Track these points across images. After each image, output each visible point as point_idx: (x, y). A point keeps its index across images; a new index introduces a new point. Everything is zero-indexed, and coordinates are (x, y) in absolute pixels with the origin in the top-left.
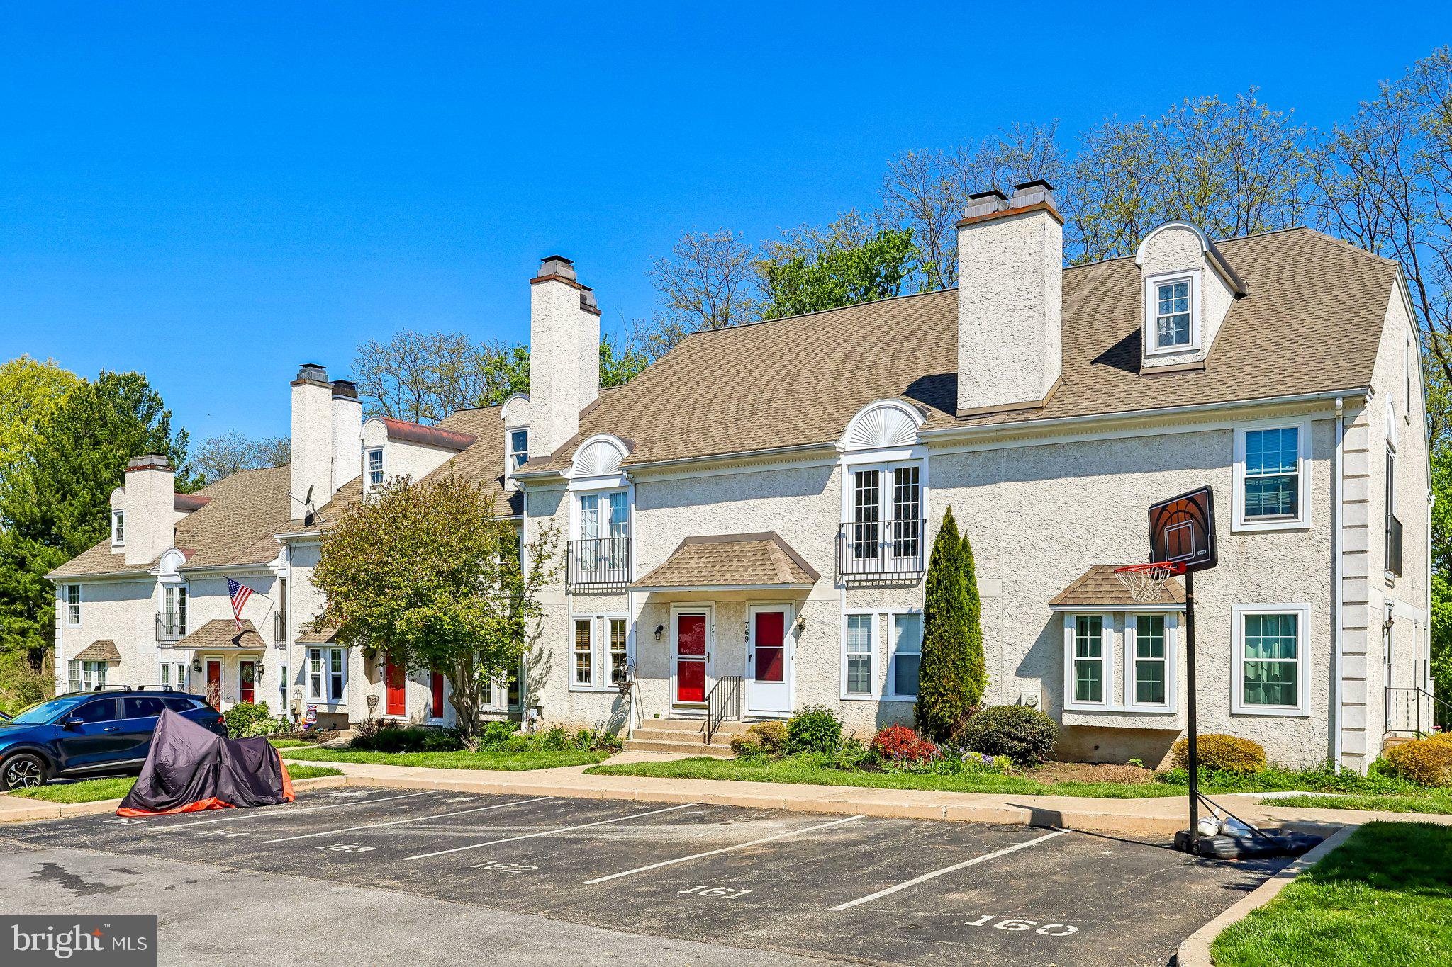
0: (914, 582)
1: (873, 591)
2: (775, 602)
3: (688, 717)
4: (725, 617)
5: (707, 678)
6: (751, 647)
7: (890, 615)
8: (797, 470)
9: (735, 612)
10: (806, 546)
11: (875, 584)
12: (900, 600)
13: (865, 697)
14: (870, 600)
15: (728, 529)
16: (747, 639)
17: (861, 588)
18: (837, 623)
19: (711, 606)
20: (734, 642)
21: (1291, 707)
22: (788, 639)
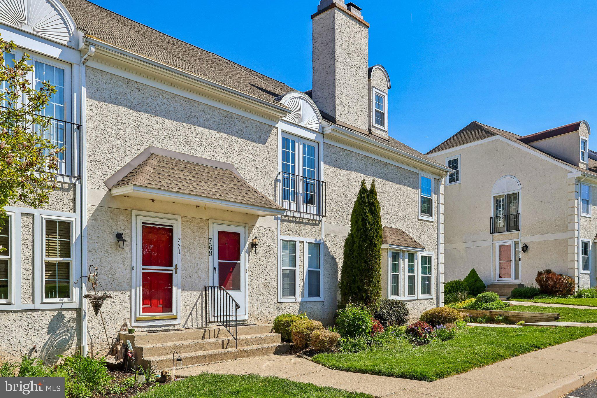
0: (317, 222)
1: (296, 225)
2: (234, 223)
3: (158, 329)
4: (190, 232)
5: (174, 289)
6: (215, 261)
7: (305, 243)
8: (248, 119)
9: (199, 228)
10: (255, 182)
11: (297, 220)
12: (310, 233)
13: (292, 299)
14: (294, 231)
15: (193, 151)
16: (211, 254)
17: (289, 221)
18: (275, 245)
19: (177, 220)
20: (198, 255)
21: (429, 295)
22: (243, 255)
